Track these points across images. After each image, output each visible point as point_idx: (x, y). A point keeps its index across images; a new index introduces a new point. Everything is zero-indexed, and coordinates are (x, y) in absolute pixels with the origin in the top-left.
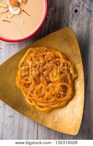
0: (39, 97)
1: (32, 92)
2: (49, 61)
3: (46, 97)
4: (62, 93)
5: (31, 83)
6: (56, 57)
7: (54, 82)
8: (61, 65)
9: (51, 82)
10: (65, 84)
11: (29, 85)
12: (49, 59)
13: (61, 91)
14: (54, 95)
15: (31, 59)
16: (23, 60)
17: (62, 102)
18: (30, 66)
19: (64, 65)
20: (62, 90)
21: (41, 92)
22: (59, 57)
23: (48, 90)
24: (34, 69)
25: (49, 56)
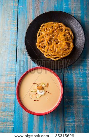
0: (53, 53)
1: (48, 50)
2: (56, 30)
3: (57, 52)
4: (67, 47)
5: (46, 45)
6: (60, 26)
7: (60, 42)
8: (64, 30)
9: (59, 42)
10: (68, 41)
11: (45, 47)
12: (55, 28)
14: (62, 50)
15: (45, 31)
16: (39, 32)
17: (68, 53)
18: (44, 35)
19: (65, 30)
20: (67, 45)
21: (53, 49)
22: (62, 26)
23: (58, 47)
24: (47, 36)
25: (56, 26)
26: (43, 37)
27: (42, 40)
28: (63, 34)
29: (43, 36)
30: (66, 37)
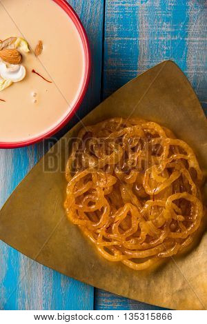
0: (128, 239)
1: (109, 230)
3: (143, 234)
4: (181, 218)
5: (102, 209)
6: (149, 136)
7: (155, 197)
8: (165, 153)
10: (184, 194)
11: (97, 214)
13: (177, 214)
14: (162, 228)
17: (185, 240)
20: (179, 210)
21: (130, 226)
22: (157, 135)
23: (146, 218)
26: (88, 179)
27: (84, 189)
28: (162, 167)
29: (90, 175)
30: (174, 177)
